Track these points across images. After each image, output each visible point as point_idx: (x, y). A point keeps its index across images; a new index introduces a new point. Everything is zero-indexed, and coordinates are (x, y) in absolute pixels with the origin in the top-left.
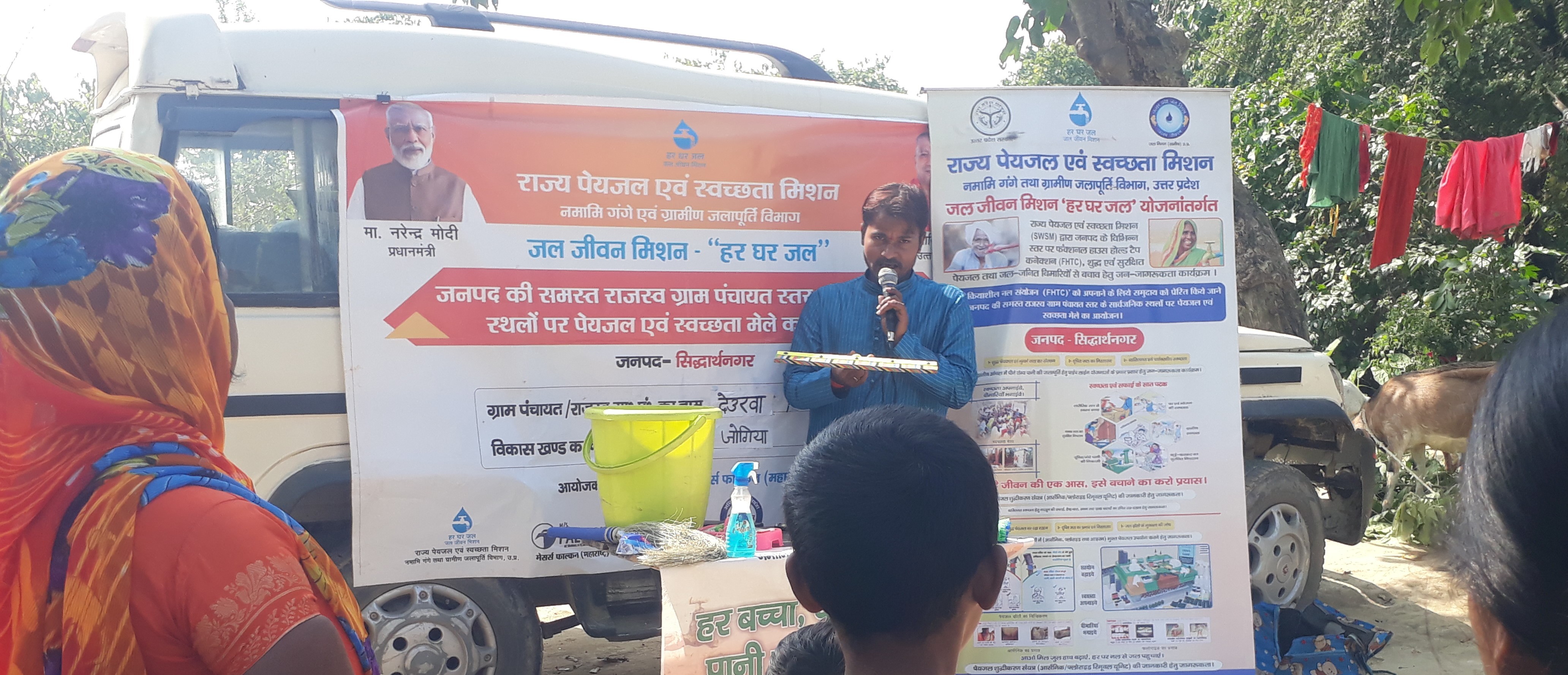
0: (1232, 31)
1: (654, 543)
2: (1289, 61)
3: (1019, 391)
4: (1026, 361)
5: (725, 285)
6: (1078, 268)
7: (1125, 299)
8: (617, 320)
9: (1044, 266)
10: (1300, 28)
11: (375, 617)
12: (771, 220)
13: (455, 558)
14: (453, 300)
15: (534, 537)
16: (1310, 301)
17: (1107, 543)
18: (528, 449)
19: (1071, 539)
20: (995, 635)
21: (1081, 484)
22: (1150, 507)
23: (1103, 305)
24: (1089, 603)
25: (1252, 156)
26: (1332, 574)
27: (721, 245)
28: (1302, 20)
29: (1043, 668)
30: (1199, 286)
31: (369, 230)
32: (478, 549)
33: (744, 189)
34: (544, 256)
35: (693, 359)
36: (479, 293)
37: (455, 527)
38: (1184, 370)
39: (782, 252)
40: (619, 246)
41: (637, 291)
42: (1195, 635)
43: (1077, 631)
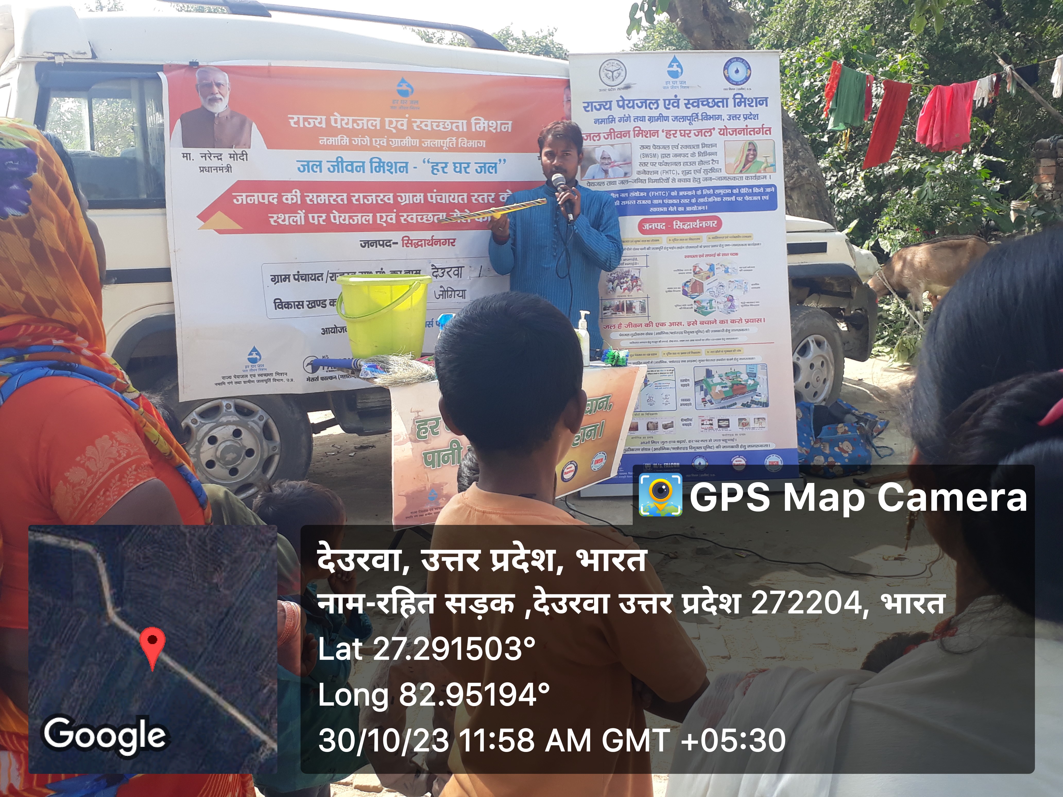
0: (786, 10)
1: (385, 369)
2: (824, 31)
3: (635, 261)
4: (639, 241)
5: (435, 191)
6: (674, 176)
7: (709, 196)
8: (360, 215)
9: (650, 176)
10: (831, 8)
11: (194, 422)
12: (465, 146)
13: (249, 381)
14: (245, 203)
15: (305, 365)
16: (837, 194)
17: (698, 364)
18: (299, 305)
19: (673, 362)
21: (680, 324)
22: (727, 339)
23: (694, 201)
24: (686, 404)
25: (798, 96)
26: (850, 381)
27: (432, 163)
28: (832, 3)
29: (655, 449)
30: (759, 186)
31: (185, 155)
32: (265, 375)
33: (446, 125)
35: (414, 241)
36: (263, 197)
37: (250, 360)
38: (749, 245)
39: (473, 167)
40: (361, 164)
41: (374, 195)
42: (757, 425)
43: (678, 424)
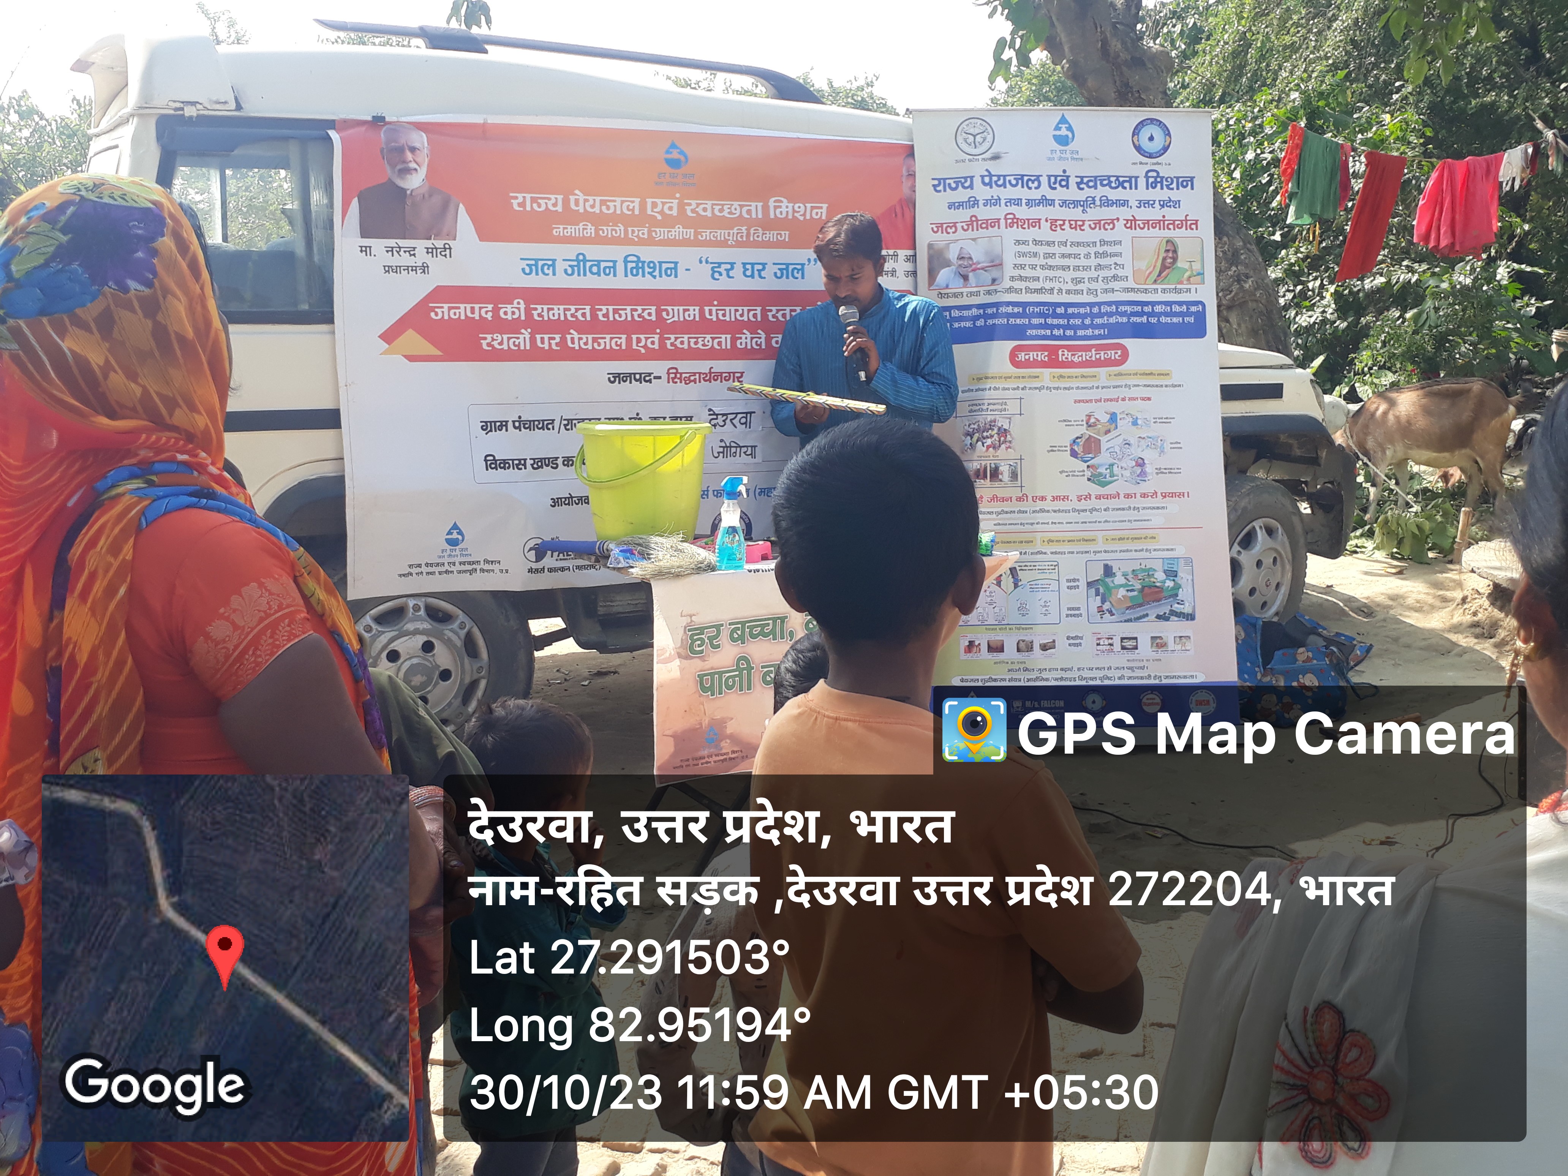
0: (1218, 50)
1: (645, 556)
2: (1275, 80)
3: (1004, 407)
4: (1010, 378)
5: (715, 303)
6: (1061, 286)
7: (1110, 315)
8: (608, 337)
9: (1027, 284)
10: (1285, 47)
11: (368, 629)
12: (760, 239)
13: (446, 572)
14: (446, 317)
15: (526, 550)
16: (1295, 318)
17: (1092, 556)
18: (520, 464)
19: (1056, 553)
20: (982, 647)
21: (1065, 498)
22: (1136, 521)
23: (1087, 321)
24: (1074, 615)
25: (1237, 174)
26: (1314, 587)
27: (712, 263)
28: (1287, 39)
29: (1029, 680)
30: (1180, 303)
31: (364, 249)
32: (470, 563)
33: (733, 208)
34: (537, 274)
35: (684, 375)
36: (473, 310)
37: (449, 542)
38: (1167, 386)
39: (770, 270)
40: (611, 264)
41: (629, 308)
42: (1179, 647)
43: (1062, 644)
